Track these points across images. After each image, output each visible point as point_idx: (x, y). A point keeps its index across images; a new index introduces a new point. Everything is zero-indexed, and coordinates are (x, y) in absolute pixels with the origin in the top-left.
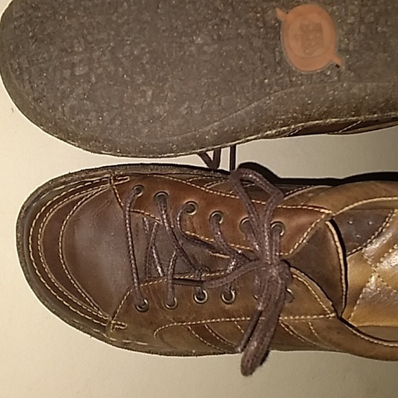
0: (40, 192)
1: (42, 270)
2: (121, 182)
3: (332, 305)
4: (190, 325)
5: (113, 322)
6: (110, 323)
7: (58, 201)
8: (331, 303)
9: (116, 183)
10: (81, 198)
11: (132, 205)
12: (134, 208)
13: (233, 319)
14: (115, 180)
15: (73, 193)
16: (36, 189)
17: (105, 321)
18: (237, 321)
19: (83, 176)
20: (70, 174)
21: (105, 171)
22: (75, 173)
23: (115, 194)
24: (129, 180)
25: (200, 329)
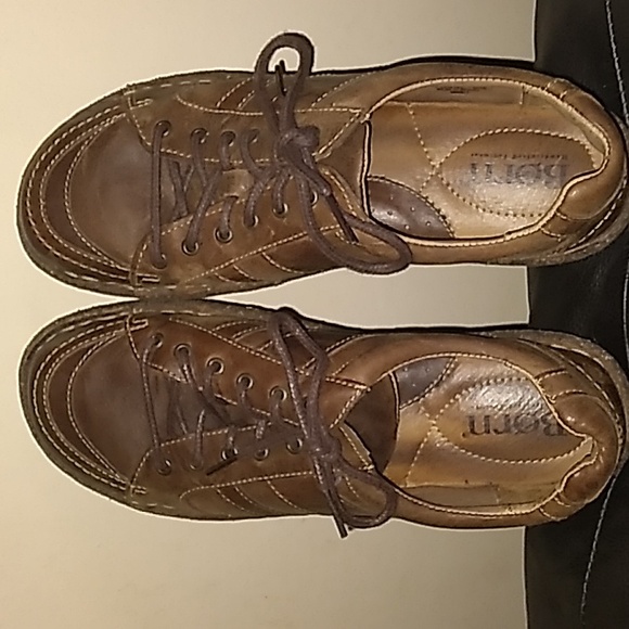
0: (45, 334)
1: (49, 428)
2: (138, 327)
3: (370, 456)
4: (219, 488)
5: (132, 487)
6: (129, 487)
7: (65, 348)
8: (368, 453)
9: (132, 329)
10: (92, 346)
11: (150, 358)
12: (152, 361)
13: (266, 478)
14: (131, 324)
15: (82, 339)
16: (40, 330)
17: (124, 485)
18: (270, 480)
19: (95, 314)
20: (80, 312)
21: (121, 308)
22: (86, 311)
23: (131, 343)
24: (147, 324)
25: (230, 492)
